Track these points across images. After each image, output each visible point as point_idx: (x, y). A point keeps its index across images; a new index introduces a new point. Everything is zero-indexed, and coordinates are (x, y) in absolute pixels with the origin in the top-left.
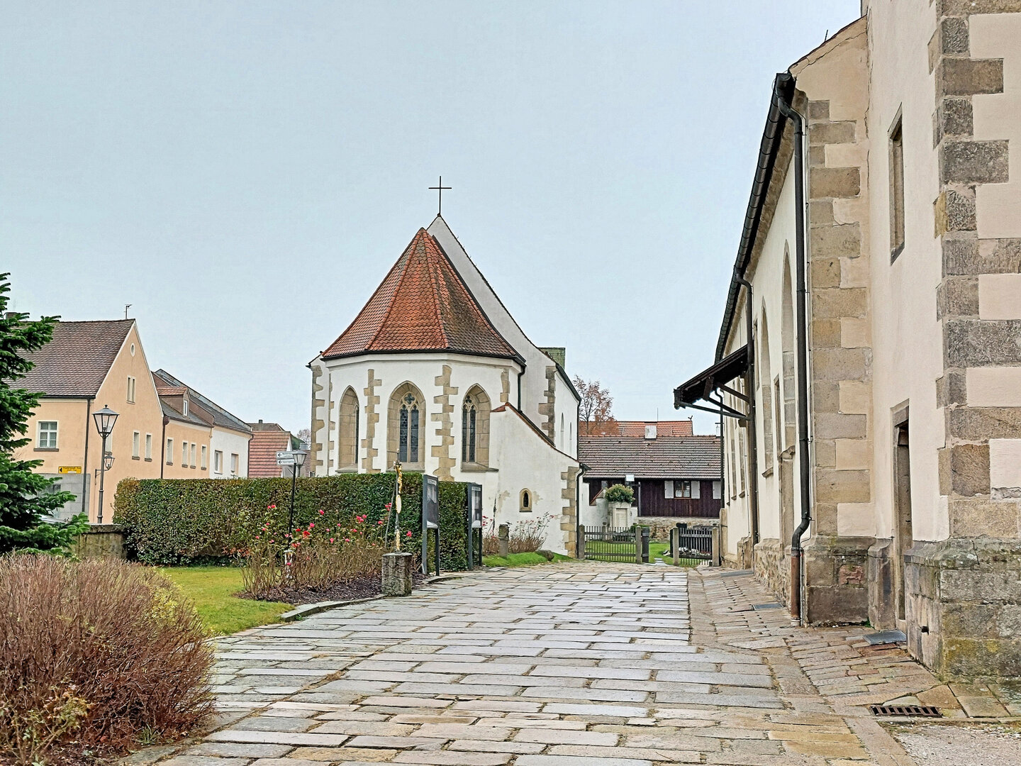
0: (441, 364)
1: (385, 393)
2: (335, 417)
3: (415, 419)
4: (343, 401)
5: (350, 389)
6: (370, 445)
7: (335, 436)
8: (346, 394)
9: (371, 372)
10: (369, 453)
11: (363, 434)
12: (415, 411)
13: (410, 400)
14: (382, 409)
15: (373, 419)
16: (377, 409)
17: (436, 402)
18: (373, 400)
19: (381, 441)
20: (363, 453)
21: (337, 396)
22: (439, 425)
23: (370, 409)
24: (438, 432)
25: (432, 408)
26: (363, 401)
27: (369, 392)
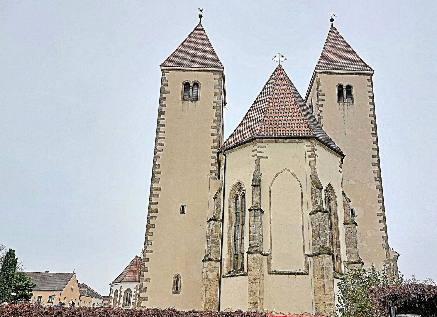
0: (136, 285)
1: (123, 291)
2: (113, 296)
3: (130, 296)
4: (115, 292)
5: (117, 290)
6: (119, 302)
7: (113, 300)
8: (116, 291)
9: (121, 286)
10: (119, 304)
11: (118, 300)
12: (130, 295)
13: (129, 292)
14: (122, 294)
15: (120, 296)
16: (121, 294)
17: (134, 293)
18: (121, 292)
19: (121, 301)
20: (117, 304)
21: (114, 291)
22: (134, 298)
23: (120, 294)
24: (134, 299)
25: (133, 294)
26: (119, 292)
27: (120, 290)
